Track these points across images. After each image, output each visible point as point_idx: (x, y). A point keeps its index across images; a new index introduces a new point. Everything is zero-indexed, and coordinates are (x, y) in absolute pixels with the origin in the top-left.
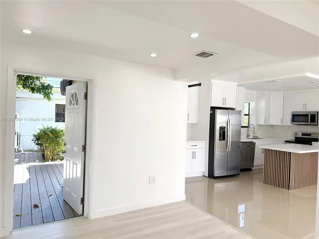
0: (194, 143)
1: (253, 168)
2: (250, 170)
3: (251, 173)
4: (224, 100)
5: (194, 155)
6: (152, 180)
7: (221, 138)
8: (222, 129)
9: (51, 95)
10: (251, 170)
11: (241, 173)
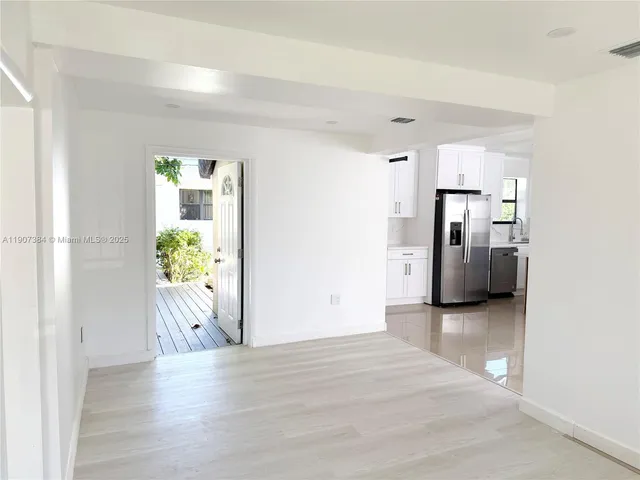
0: (408, 250)
1: (515, 294)
2: (509, 295)
3: (513, 300)
4: (461, 177)
5: (408, 270)
6: (334, 299)
7: (454, 241)
8: (456, 226)
9: (178, 176)
10: (513, 296)
11: (489, 301)
